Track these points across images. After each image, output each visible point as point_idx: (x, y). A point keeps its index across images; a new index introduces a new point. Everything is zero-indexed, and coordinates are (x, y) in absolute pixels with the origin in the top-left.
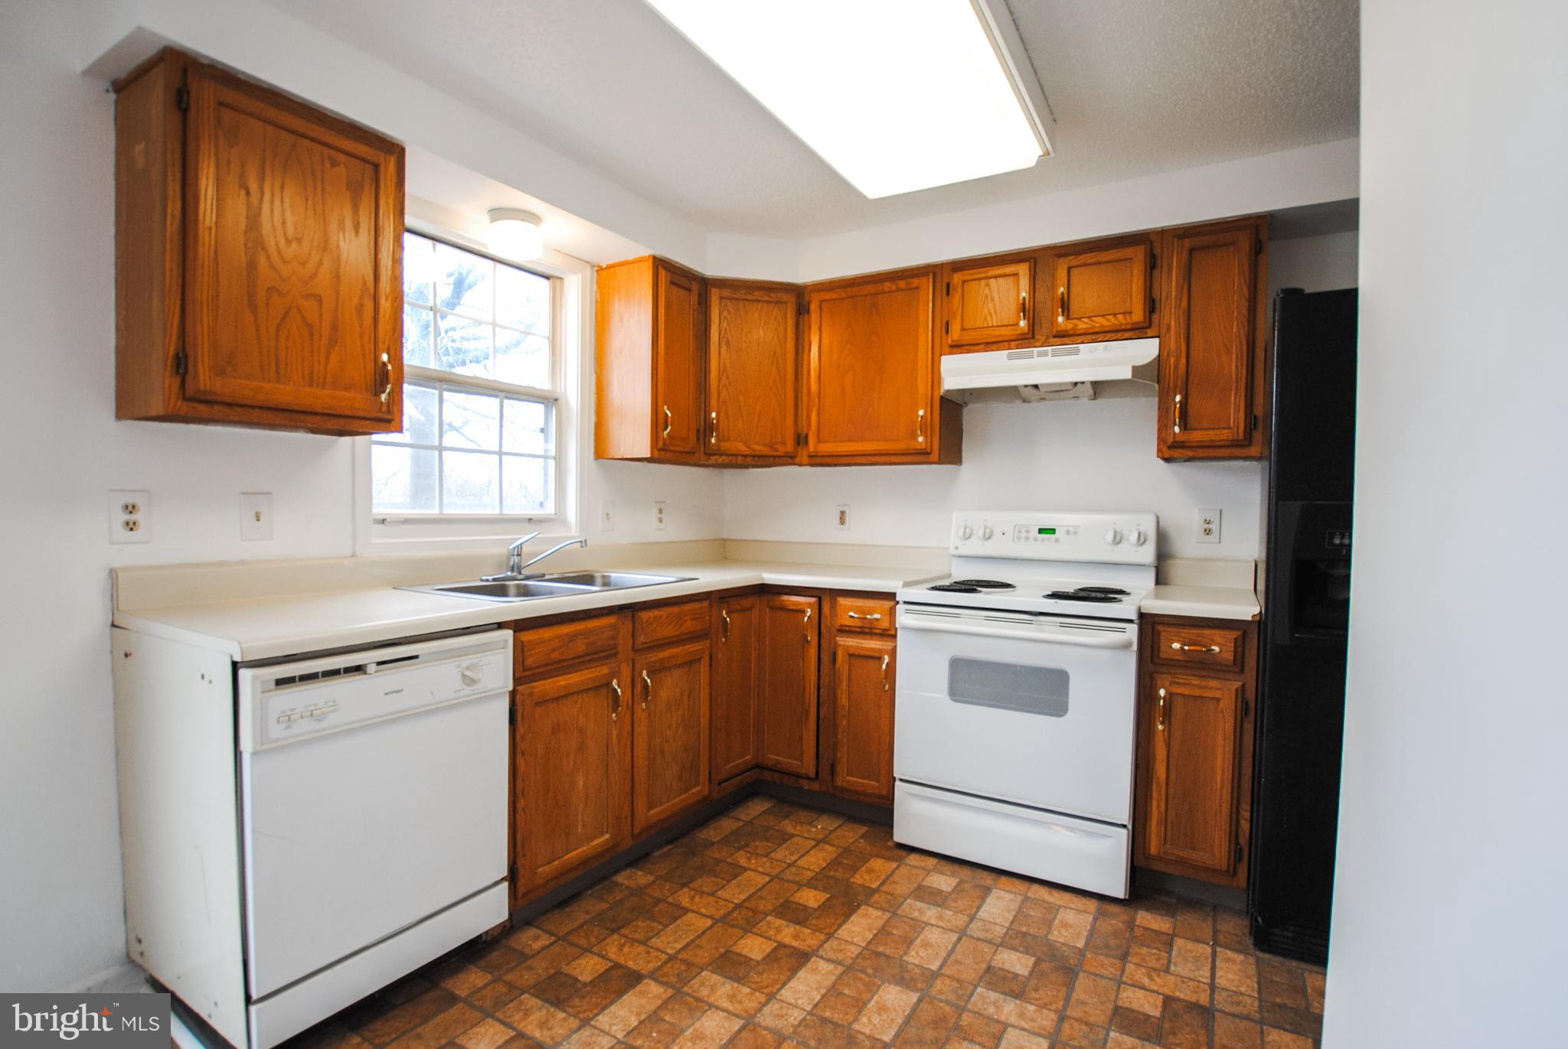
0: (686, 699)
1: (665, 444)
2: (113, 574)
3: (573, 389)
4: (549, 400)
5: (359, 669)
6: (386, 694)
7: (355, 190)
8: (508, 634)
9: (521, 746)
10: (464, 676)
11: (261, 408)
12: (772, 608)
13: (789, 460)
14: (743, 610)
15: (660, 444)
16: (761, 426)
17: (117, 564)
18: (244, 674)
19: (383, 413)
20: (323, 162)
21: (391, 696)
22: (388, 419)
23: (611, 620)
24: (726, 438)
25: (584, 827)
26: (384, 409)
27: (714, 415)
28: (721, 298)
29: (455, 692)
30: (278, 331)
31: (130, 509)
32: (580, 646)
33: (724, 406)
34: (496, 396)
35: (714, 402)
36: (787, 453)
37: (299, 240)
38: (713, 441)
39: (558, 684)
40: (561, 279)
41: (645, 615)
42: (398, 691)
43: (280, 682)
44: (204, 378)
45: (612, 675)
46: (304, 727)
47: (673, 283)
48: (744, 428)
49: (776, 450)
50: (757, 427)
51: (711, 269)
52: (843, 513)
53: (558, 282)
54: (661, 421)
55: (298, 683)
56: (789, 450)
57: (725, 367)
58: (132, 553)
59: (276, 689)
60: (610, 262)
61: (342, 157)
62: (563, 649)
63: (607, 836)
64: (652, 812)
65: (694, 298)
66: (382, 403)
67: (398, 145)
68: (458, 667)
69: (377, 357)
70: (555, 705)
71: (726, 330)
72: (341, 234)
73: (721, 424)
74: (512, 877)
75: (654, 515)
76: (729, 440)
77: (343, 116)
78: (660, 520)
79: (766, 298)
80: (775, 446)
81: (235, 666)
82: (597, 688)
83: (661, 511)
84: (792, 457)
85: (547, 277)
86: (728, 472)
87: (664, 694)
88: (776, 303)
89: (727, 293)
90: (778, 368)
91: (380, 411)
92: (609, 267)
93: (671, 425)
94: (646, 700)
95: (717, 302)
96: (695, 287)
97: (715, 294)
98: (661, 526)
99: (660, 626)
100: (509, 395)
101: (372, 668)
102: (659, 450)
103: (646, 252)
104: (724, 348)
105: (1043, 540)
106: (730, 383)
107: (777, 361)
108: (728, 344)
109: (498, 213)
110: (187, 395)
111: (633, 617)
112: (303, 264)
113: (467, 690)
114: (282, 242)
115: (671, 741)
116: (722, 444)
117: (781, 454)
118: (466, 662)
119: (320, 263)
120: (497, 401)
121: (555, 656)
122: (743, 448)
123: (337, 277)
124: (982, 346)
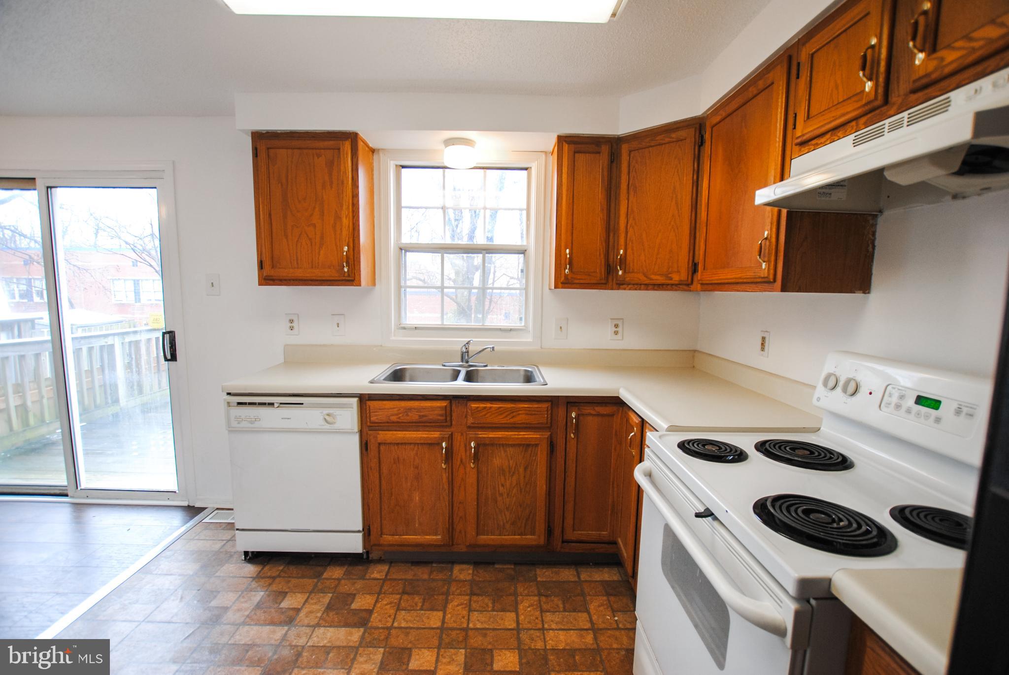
0: (521, 470)
1: (566, 279)
2: (287, 347)
4: (520, 251)
5: (272, 404)
6: (282, 419)
7: (330, 165)
8: (355, 401)
10: (325, 418)
13: (685, 287)
15: (563, 279)
16: (660, 258)
17: (288, 343)
19: (346, 277)
20: (313, 157)
21: (284, 420)
22: (351, 279)
23: (441, 404)
24: (631, 270)
25: (420, 524)
26: (346, 274)
27: (621, 251)
29: (320, 425)
30: (297, 245)
31: (291, 321)
32: (414, 416)
33: (630, 244)
35: (622, 240)
36: (681, 281)
37: (304, 200)
38: (620, 273)
39: (398, 435)
40: (530, 168)
41: (475, 406)
42: (288, 419)
43: (239, 404)
44: (268, 270)
46: (245, 424)
47: (578, 152)
48: (645, 261)
49: (671, 279)
50: (657, 259)
51: (623, 127)
52: (764, 339)
54: (564, 261)
55: (247, 405)
56: (682, 279)
58: (294, 339)
59: (237, 406)
61: (324, 151)
62: (401, 415)
63: (439, 537)
65: (605, 157)
66: (345, 272)
67: (353, 133)
68: (322, 413)
69: (343, 249)
70: (396, 447)
71: (634, 177)
72: (324, 191)
73: (628, 258)
74: (367, 533)
75: (611, 329)
76: (633, 272)
77: (325, 130)
78: (617, 332)
79: (667, 140)
80: (670, 275)
81: (228, 394)
82: (429, 444)
83: (617, 326)
84: (688, 285)
85: (526, 169)
88: (677, 141)
91: (344, 276)
94: (476, 462)
95: (626, 157)
96: (605, 149)
97: (624, 150)
98: (617, 337)
99: (489, 414)
100: (488, 251)
101: (276, 405)
102: (563, 283)
104: (632, 193)
105: (918, 414)
106: (635, 224)
107: (677, 196)
110: (265, 275)
111: (465, 406)
112: (307, 210)
113: (327, 426)
115: (505, 496)
116: (627, 275)
117: (677, 282)
118: (325, 411)
119: (314, 208)
121: (394, 418)
122: (643, 278)
123: (322, 212)
124: (828, 136)
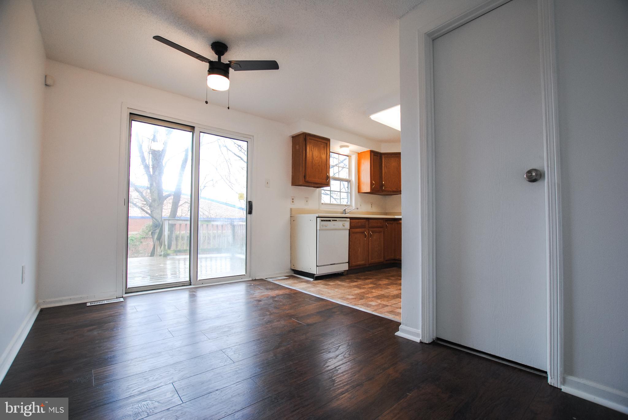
0: (379, 239)
1: (373, 189)
2: (291, 209)
3: (354, 178)
4: (348, 181)
5: (330, 221)
6: (333, 226)
7: (324, 148)
8: (349, 219)
9: (350, 240)
10: (343, 225)
11: (313, 183)
12: (397, 224)
14: (391, 224)
15: (372, 189)
16: (394, 184)
17: (292, 207)
18: (318, 218)
20: (320, 144)
22: (328, 184)
23: (364, 220)
25: (360, 258)
27: (384, 182)
28: (385, 157)
30: (315, 171)
31: (293, 199)
32: (360, 224)
33: (386, 181)
34: (339, 181)
35: (383, 180)
37: (318, 157)
38: (383, 188)
39: (356, 230)
40: (351, 156)
41: (371, 221)
42: (335, 225)
43: (322, 221)
44: (307, 179)
45: (366, 231)
46: (325, 228)
47: (374, 155)
48: (390, 185)
49: (398, 190)
51: (383, 151)
53: (350, 157)
54: (372, 184)
55: (324, 221)
57: (386, 172)
58: (293, 207)
60: (361, 152)
61: (323, 143)
63: (364, 262)
64: (372, 261)
65: (379, 158)
66: (327, 182)
67: (329, 139)
69: (327, 174)
70: (356, 234)
71: (386, 164)
72: (322, 155)
73: (385, 184)
74: (349, 262)
75: (370, 206)
76: (387, 188)
78: (372, 207)
79: (395, 156)
81: (317, 217)
82: (362, 233)
83: (372, 205)
85: (348, 156)
86: (387, 196)
87: (374, 237)
89: (386, 156)
90: (398, 171)
92: (361, 153)
93: (375, 185)
94: (371, 237)
95: (384, 159)
96: (379, 155)
97: (383, 156)
98: (372, 208)
99: (373, 223)
100: (341, 180)
102: (372, 190)
103: (369, 150)
108: (386, 167)
109: (341, 147)
110: (306, 180)
111: (368, 221)
112: (318, 161)
114: (316, 158)
115: (376, 248)
116: (385, 189)
118: (343, 223)
119: (320, 160)
120: (340, 182)
121: (356, 225)
122: (390, 189)
123: (322, 162)
